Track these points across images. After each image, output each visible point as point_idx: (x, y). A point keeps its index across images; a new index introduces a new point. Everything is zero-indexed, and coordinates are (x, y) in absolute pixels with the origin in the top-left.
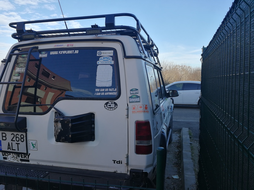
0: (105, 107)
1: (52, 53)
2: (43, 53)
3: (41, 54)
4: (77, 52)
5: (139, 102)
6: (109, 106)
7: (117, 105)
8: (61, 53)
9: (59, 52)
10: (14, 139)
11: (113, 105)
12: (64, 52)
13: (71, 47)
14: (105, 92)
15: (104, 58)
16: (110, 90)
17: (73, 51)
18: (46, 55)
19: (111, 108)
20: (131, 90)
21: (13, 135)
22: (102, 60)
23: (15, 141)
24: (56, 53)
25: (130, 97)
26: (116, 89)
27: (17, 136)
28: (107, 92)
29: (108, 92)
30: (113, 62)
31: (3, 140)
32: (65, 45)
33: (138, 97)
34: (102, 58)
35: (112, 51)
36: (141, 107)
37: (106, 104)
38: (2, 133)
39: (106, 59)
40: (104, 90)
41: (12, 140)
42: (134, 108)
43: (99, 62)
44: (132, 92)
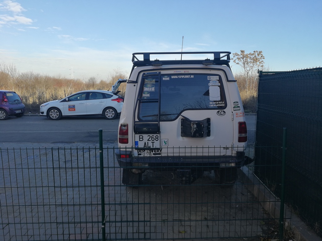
0: (217, 114)
1: (173, 77)
2: (166, 77)
3: (164, 77)
4: (192, 76)
5: (240, 110)
6: (220, 113)
7: (225, 113)
8: (181, 77)
9: (179, 76)
10: (150, 139)
11: (222, 113)
12: (183, 77)
13: (187, 73)
14: (216, 104)
15: (213, 81)
16: (220, 103)
17: (190, 76)
18: (168, 79)
19: (221, 114)
20: (234, 103)
21: (149, 137)
22: (212, 83)
23: (151, 140)
24: (176, 77)
25: (234, 107)
26: (223, 102)
27: (153, 137)
28: (217, 104)
29: (219, 104)
30: (219, 84)
31: (140, 140)
32: (182, 71)
33: (239, 107)
34: (212, 81)
35: (218, 77)
36: (241, 113)
37: (218, 112)
38: (140, 136)
39: (214, 82)
40: (215, 103)
41: (148, 140)
42: (237, 114)
43: (210, 84)
44: (235, 104)
